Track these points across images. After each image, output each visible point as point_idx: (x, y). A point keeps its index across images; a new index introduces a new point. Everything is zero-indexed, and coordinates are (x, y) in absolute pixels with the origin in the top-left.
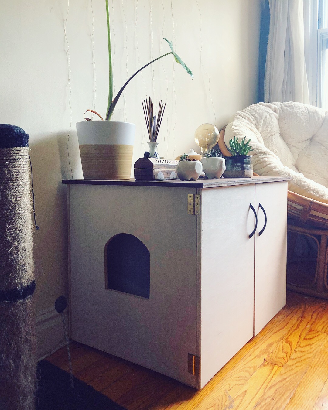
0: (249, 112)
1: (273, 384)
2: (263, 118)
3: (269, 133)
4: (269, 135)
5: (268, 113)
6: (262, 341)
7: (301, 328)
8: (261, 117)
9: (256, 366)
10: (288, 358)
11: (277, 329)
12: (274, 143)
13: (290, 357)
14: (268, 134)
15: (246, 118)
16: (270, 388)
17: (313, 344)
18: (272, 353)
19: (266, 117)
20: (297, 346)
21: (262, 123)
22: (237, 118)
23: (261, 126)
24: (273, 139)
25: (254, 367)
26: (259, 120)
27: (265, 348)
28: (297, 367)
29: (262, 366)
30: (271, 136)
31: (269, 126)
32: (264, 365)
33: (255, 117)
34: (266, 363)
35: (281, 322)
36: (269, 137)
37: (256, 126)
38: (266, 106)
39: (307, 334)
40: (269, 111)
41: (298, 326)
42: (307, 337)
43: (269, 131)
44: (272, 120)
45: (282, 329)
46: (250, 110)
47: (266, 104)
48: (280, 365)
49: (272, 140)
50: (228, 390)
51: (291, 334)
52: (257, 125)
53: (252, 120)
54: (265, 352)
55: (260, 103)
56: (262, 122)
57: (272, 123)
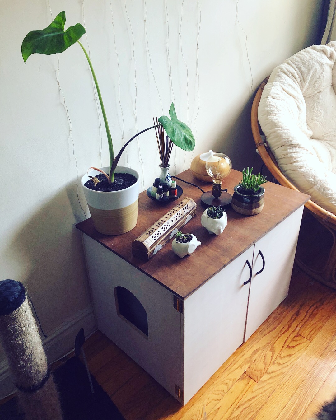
0: (295, 65)
1: (243, 403)
2: (312, 73)
3: (316, 90)
4: (316, 92)
5: (319, 64)
6: (250, 346)
7: (291, 330)
8: (309, 71)
9: (236, 379)
10: (265, 372)
11: (269, 329)
12: (319, 102)
13: (267, 370)
14: (314, 91)
15: (290, 75)
16: (238, 407)
17: (292, 355)
18: (253, 363)
19: (316, 70)
20: (278, 356)
21: (308, 80)
22: (279, 76)
23: (307, 84)
24: (320, 97)
25: (234, 380)
26: (305, 75)
27: (250, 357)
28: (268, 384)
29: (240, 380)
30: (318, 92)
31: (318, 82)
32: (242, 378)
33: (301, 72)
34: (245, 375)
35: (276, 320)
36: (316, 94)
37: (301, 83)
38: (319, 51)
39: (293, 340)
40: (322, 61)
41: (290, 327)
42: (291, 345)
43: (316, 87)
44: (323, 73)
45: (273, 330)
46: (298, 61)
47: (320, 48)
48: (256, 380)
49: (318, 99)
50: (206, 405)
51: (277, 339)
52: (303, 82)
53: (297, 76)
54: (248, 362)
55: (313, 45)
56: (310, 78)
57: (321, 78)
